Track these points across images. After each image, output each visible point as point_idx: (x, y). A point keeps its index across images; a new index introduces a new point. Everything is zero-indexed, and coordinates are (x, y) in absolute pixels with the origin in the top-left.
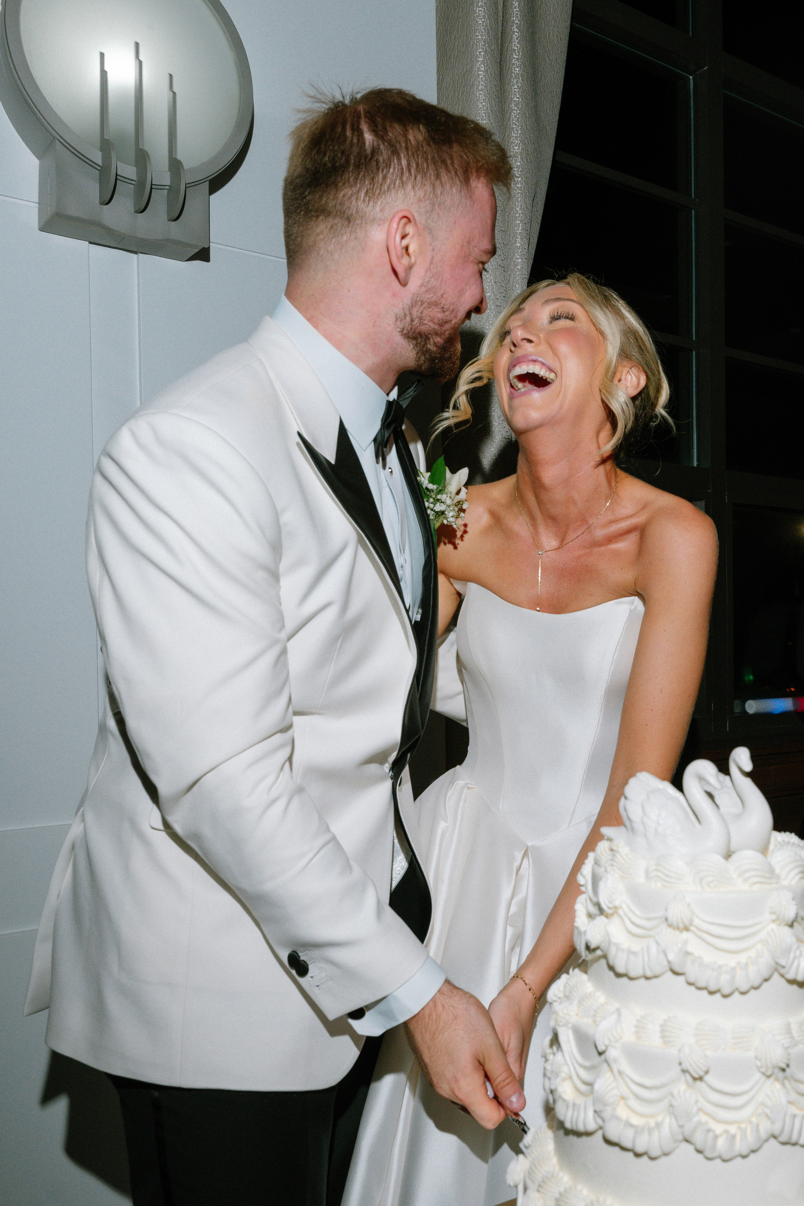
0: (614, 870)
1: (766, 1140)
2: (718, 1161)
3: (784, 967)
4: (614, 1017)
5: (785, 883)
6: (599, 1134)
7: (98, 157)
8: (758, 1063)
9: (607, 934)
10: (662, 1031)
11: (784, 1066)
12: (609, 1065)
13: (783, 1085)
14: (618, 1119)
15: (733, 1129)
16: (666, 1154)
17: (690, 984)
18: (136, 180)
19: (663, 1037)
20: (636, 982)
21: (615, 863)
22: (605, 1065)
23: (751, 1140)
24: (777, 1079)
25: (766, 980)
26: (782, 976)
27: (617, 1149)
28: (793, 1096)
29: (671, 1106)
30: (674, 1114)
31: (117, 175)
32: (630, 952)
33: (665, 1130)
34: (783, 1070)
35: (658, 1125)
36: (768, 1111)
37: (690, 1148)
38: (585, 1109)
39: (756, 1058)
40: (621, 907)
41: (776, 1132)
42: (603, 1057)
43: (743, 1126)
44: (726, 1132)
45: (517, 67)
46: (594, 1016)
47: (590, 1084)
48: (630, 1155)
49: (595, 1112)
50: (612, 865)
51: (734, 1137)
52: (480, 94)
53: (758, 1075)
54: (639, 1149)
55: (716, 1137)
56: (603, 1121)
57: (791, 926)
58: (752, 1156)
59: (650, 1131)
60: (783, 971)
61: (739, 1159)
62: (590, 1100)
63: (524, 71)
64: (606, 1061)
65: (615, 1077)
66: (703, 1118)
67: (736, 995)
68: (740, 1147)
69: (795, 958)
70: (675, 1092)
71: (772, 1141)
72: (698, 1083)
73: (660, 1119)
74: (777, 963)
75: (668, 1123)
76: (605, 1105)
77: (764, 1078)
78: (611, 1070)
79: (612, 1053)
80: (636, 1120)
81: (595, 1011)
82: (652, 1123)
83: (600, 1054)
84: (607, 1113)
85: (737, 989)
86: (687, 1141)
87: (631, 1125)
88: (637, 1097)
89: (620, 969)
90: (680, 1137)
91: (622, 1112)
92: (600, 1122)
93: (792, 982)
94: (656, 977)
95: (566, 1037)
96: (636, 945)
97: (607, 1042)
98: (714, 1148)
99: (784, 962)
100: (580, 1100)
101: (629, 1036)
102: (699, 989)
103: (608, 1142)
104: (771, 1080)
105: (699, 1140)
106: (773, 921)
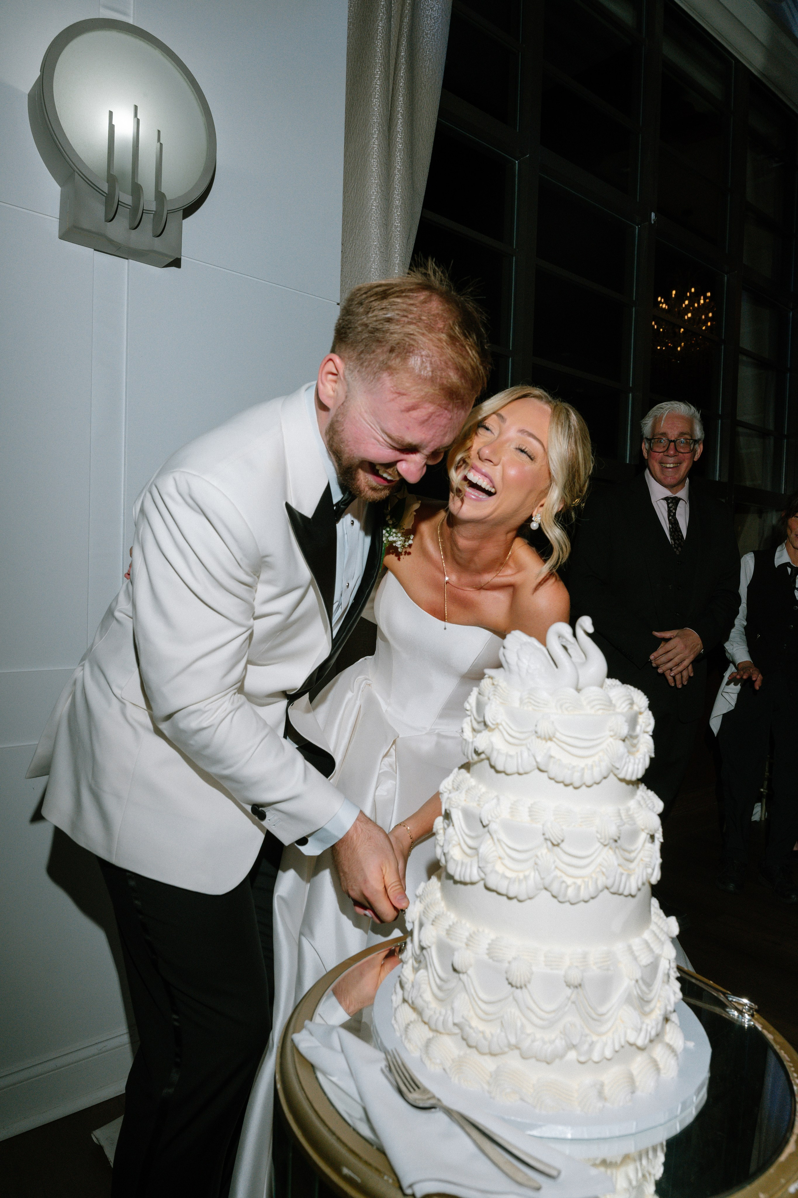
0: (496, 698)
1: (602, 891)
2: (568, 904)
3: (618, 769)
4: (495, 801)
5: (618, 710)
6: (482, 883)
7: (105, 187)
8: (599, 836)
9: (492, 743)
10: (530, 811)
11: (616, 838)
12: (491, 835)
13: (615, 852)
14: (497, 872)
15: (579, 882)
16: (530, 898)
17: (551, 778)
18: (131, 205)
19: (530, 816)
20: (510, 777)
21: (496, 693)
22: (488, 835)
23: (592, 890)
24: (611, 848)
25: (605, 778)
26: (615, 775)
27: (494, 894)
28: (622, 861)
29: (536, 864)
30: (537, 869)
31: (119, 201)
32: (507, 756)
33: (531, 882)
34: (616, 841)
35: (526, 878)
36: (604, 870)
37: (547, 894)
38: (471, 866)
39: (597, 832)
40: (501, 724)
42: (486, 829)
43: (586, 880)
44: (575, 883)
45: (400, 144)
46: (479, 801)
47: (475, 849)
48: (505, 898)
49: (479, 867)
50: (494, 695)
51: (579, 887)
52: (374, 161)
53: (598, 844)
54: (511, 895)
55: (567, 887)
56: (485, 874)
57: (624, 741)
58: (591, 901)
59: (520, 881)
60: (616, 772)
61: (582, 903)
62: (475, 859)
63: (405, 147)
64: (489, 831)
65: (494, 843)
66: (559, 873)
67: (584, 787)
68: (584, 894)
69: (626, 763)
70: (540, 854)
71: (606, 891)
73: (527, 873)
74: (613, 766)
75: (533, 876)
76: (487, 862)
77: (602, 846)
78: (492, 838)
79: (493, 827)
80: (509, 874)
81: (479, 798)
82: (521, 876)
83: (484, 827)
84: (488, 869)
85: (584, 784)
86: (546, 889)
87: (507, 878)
88: (511, 857)
89: (500, 767)
90: (542, 887)
91: (499, 868)
92: (482, 875)
93: (622, 780)
94: (526, 773)
95: (457, 816)
96: (512, 751)
97: (490, 818)
98: (565, 895)
99: (618, 766)
100: (467, 860)
101: (505, 814)
102: (557, 782)
103: (487, 888)
104: (607, 848)
105: (555, 888)
106: (611, 736)
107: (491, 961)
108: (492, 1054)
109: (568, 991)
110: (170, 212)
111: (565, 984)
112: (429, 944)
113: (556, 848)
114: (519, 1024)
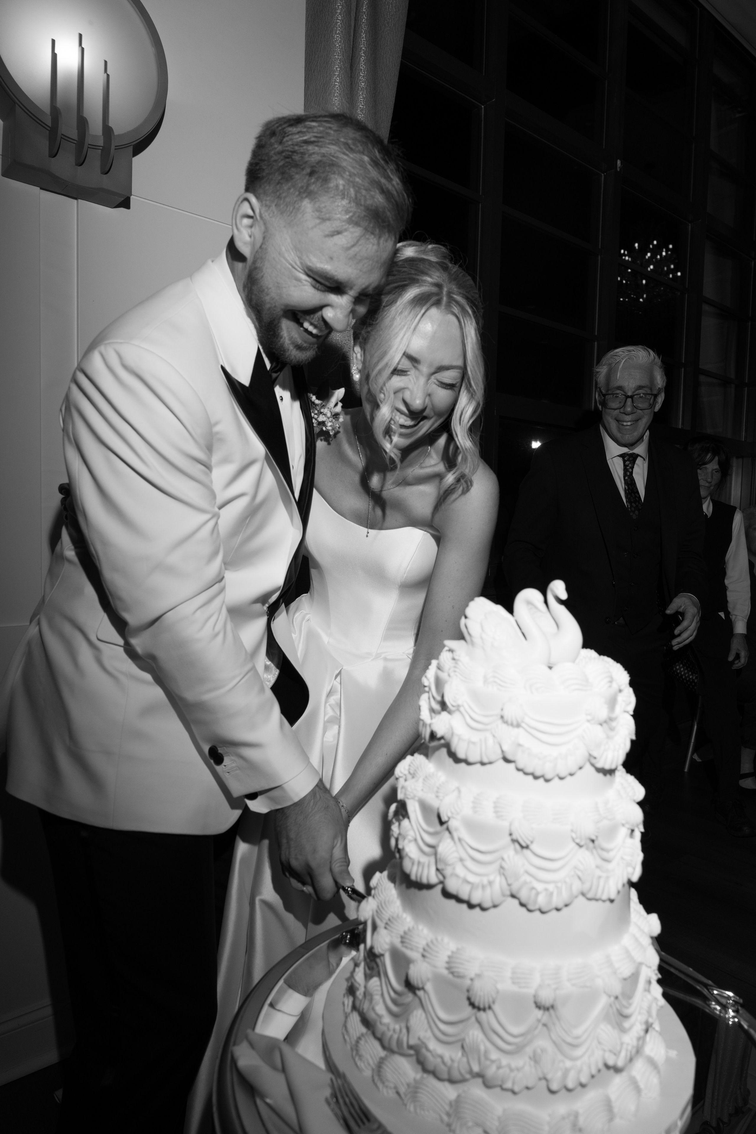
0: (457, 675)
1: (576, 897)
2: (538, 913)
3: (595, 758)
4: (456, 793)
5: (597, 690)
6: (440, 887)
8: (574, 835)
9: (452, 728)
10: (495, 807)
11: (594, 838)
12: (450, 832)
13: (593, 853)
14: (457, 876)
15: (551, 887)
16: (495, 906)
17: (518, 770)
18: (77, 140)
19: (496, 812)
20: (472, 767)
21: (457, 669)
22: (447, 833)
23: (565, 896)
24: (587, 849)
26: (593, 765)
27: (453, 900)
28: (599, 862)
29: (502, 867)
30: (504, 874)
31: (62, 135)
32: (470, 742)
33: (497, 887)
34: (593, 841)
35: (490, 883)
36: (580, 874)
37: (515, 902)
38: (429, 866)
39: (572, 831)
40: (463, 706)
41: (585, 891)
42: (445, 826)
43: (559, 885)
46: (437, 792)
47: (434, 848)
48: (466, 906)
49: (438, 870)
50: (455, 671)
51: (551, 894)
53: (573, 845)
54: (475, 901)
55: (538, 894)
56: (444, 877)
57: (601, 725)
58: (565, 909)
59: (483, 887)
60: (593, 761)
61: (555, 912)
62: (432, 860)
64: (448, 829)
65: (455, 843)
66: (527, 878)
67: (556, 779)
68: (557, 901)
69: (604, 750)
70: (505, 857)
71: (582, 897)
73: (491, 878)
74: (589, 755)
75: (498, 881)
76: (446, 864)
77: (577, 847)
78: (452, 838)
79: (453, 824)
80: (471, 878)
81: (438, 788)
82: (485, 881)
83: (442, 823)
84: (448, 872)
85: (557, 775)
86: (513, 896)
87: (468, 882)
88: (473, 859)
89: (461, 755)
90: (508, 893)
91: (460, 871)
92: (441, 878)
93: (598, 769)
94: (490, 763)
95: (413, 808)
96: (475, 737)
97: (450, 815)
98: (535, 902)
99: (595, 754)
100: (424, 859)
101: (467, 811)
102: (526, 774)
103: (447, 894)
104: (583, 849)
105: (524, 895)
106: (588, 721)
107: (450, 976)
108: (452, 1081)
109: (539, 1013)
110: (118, 148)
111: (533, 1005)
112: (382, 952)
113: (525, 851)
114: (482, 1048)
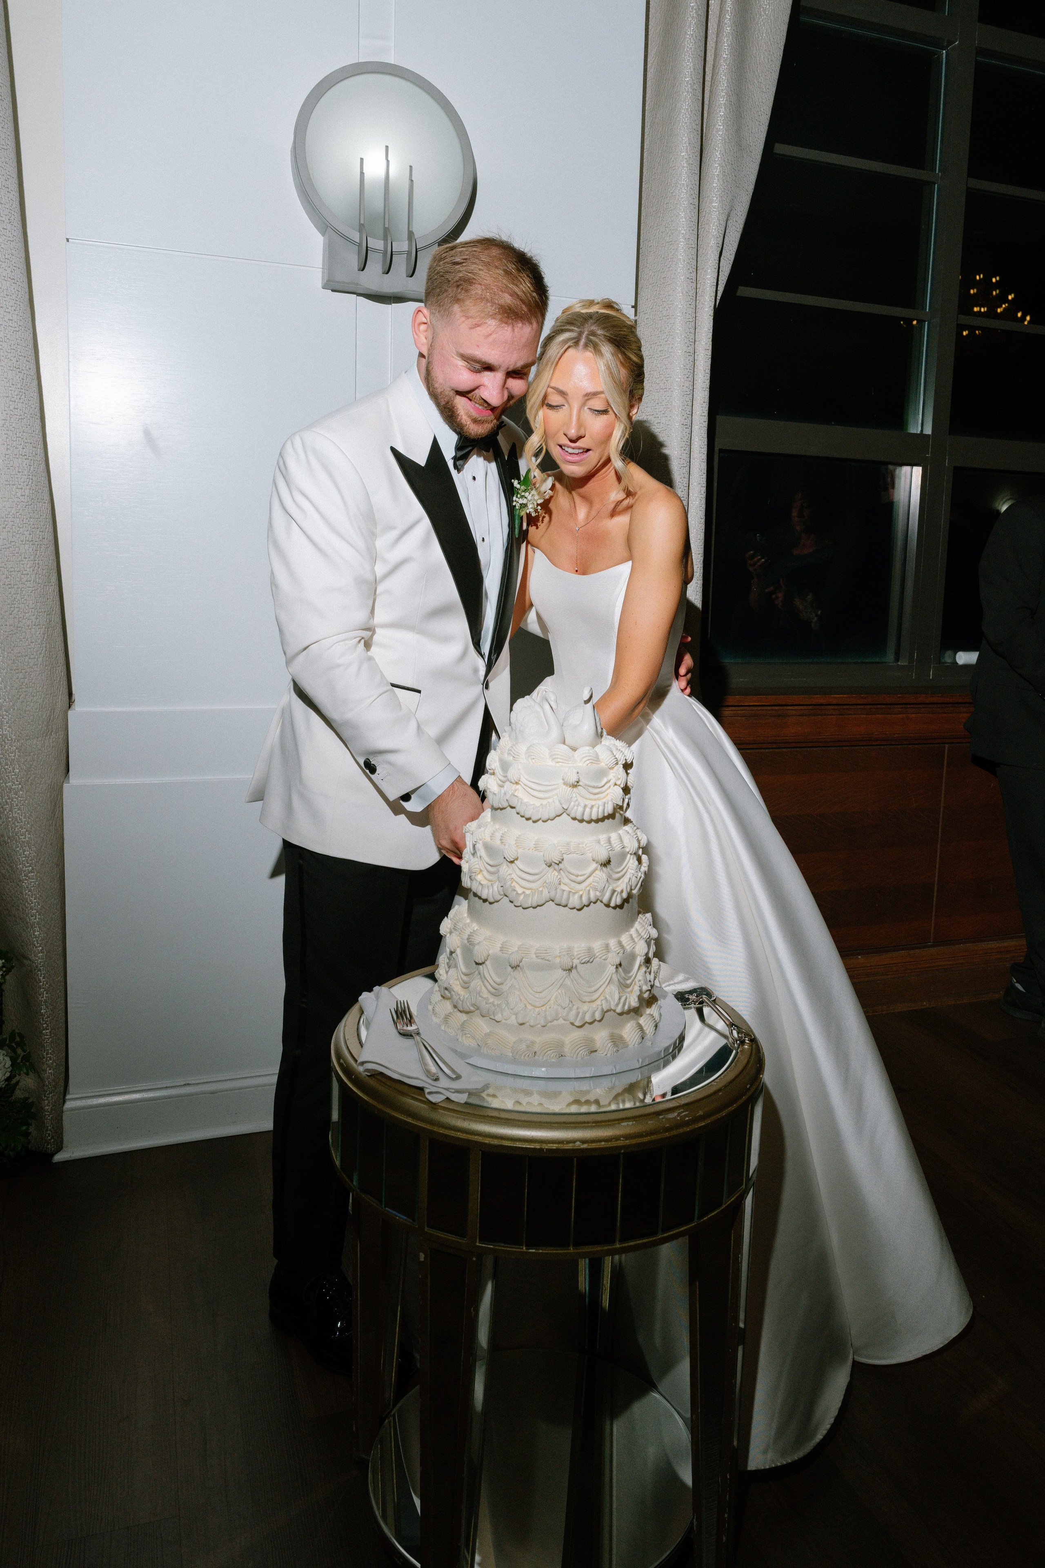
1: (546, 901)
8: (545, 859)
10: (502, 838)
15: (528, 892)
16: (496, 902)
23: (538, 899)
25: (558, 815)
29: (499, 876)
33: (497, 888)
36: (548, 885)
37: (507, 900)
39: (544, 856)
41: (553, 898)
43: (534, 891)
44: (525, 893)
51: (528, 896)
54: (483, 896)
55: (518, 894)
58: (538, 908)
67: (540, 822)
68: (532, 902)
72: (513, 864)
86: (506, 896)
90: (502, 893)
98: (517, 900)
102: (521, 816)
104: (551, 870)
105: (511, 895)
106: (564, 784)
111: (508, 964)
114: (480, 991)
